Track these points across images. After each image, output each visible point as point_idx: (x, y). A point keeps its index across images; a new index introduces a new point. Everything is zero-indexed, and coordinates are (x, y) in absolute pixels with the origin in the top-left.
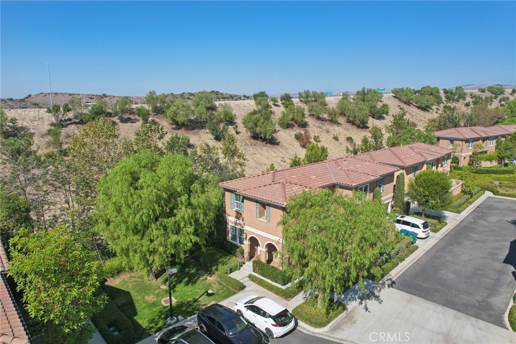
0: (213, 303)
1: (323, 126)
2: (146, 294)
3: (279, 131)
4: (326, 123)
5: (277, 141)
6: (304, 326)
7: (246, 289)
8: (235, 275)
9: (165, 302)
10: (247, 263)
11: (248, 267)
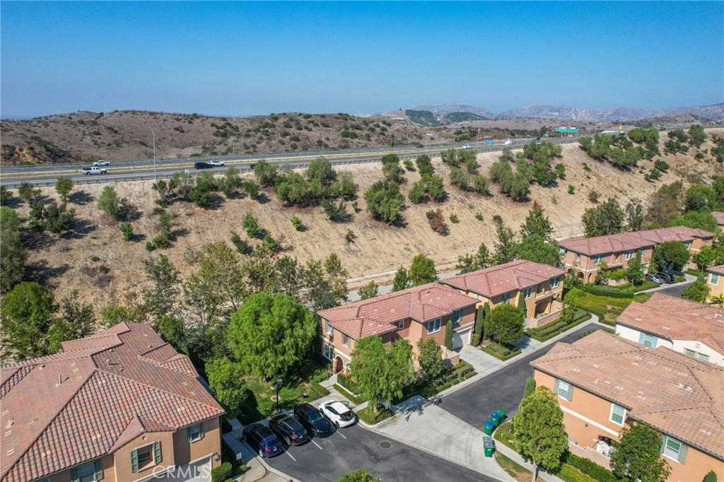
0: (305, 402)
1: (467, 199)
2: (260, 392)
3: (409, 207)
4: (471, 195)
5: (404, 222)
6: (362, 423)
7: (330, 395)
8: (324, 384)
9: (274, 399)
10: (334, 375)
11: (334, 379)
